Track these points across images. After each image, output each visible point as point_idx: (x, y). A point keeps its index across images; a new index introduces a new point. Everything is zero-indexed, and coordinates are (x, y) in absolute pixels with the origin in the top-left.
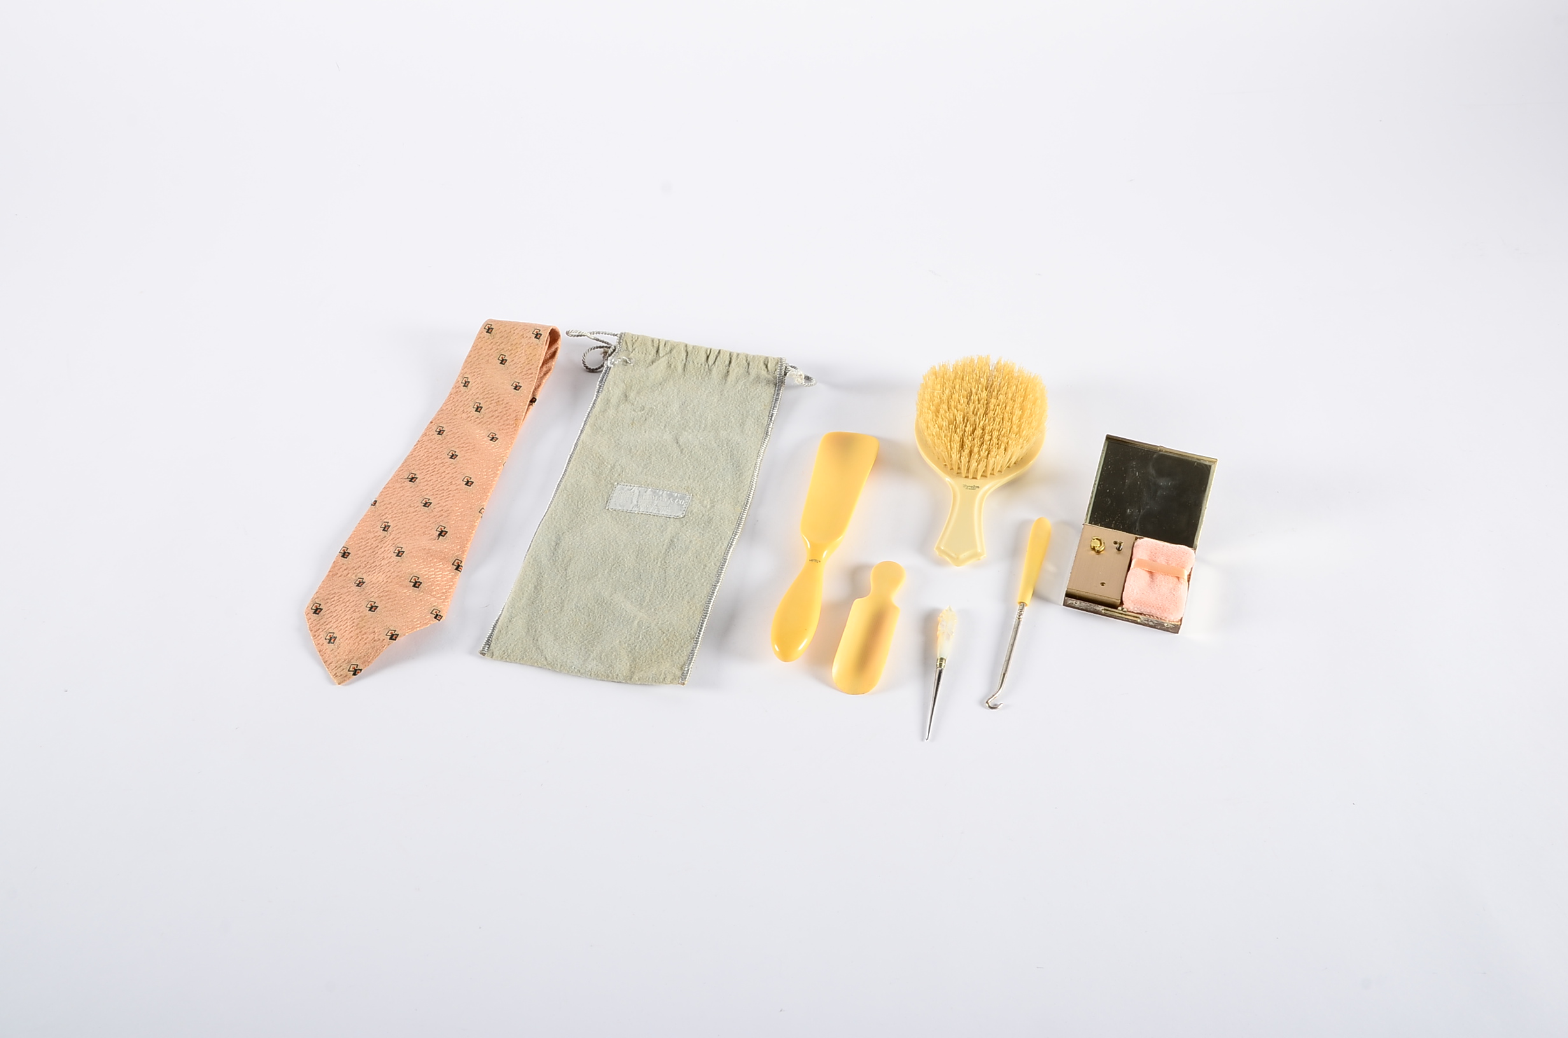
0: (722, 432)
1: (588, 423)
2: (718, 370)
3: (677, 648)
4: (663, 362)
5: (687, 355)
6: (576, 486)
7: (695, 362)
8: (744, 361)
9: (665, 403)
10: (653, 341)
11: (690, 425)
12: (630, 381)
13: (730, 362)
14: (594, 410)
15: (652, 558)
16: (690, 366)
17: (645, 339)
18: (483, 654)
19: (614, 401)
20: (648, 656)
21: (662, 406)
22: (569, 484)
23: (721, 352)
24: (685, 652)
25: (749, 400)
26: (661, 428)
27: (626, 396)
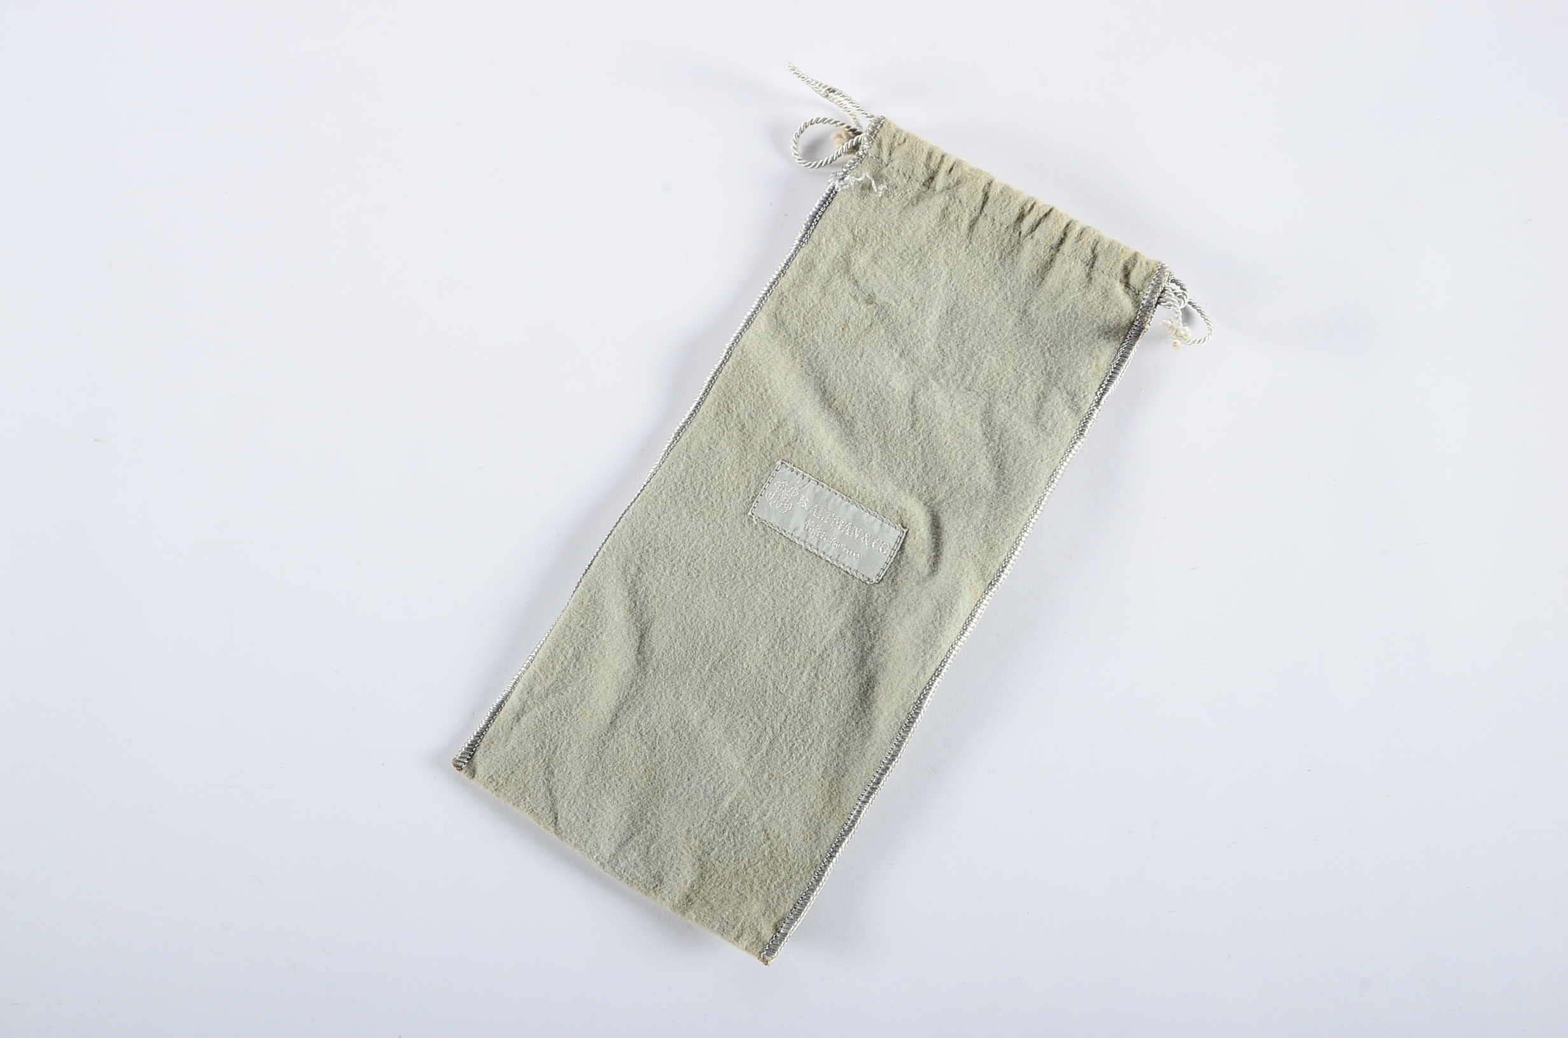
0: (1000, 405)
1: (765, 307)
2: (1031, 253)
3: (783, 877)
4: (938, 201)
5: (984, 203)
6: (707, 451)
7: (997, 220)
8: (1089, 250)
9: (916, 300)
10: (930, 155)
11: (947, 368)
12: (863, 231)
13: (1062, 241)
14: (783, 280)
15: (797, 661)
16: (983, 225)
17: (916, 144)
18: (460, 768)
19: (823, 267)
20: (727, 876)
21: (909, 306)
22: (695, 443)
23: (1054, 211)
24: (792, 890)
25: (1073, 342)
26: (892, 354)
27: (848, 262)
